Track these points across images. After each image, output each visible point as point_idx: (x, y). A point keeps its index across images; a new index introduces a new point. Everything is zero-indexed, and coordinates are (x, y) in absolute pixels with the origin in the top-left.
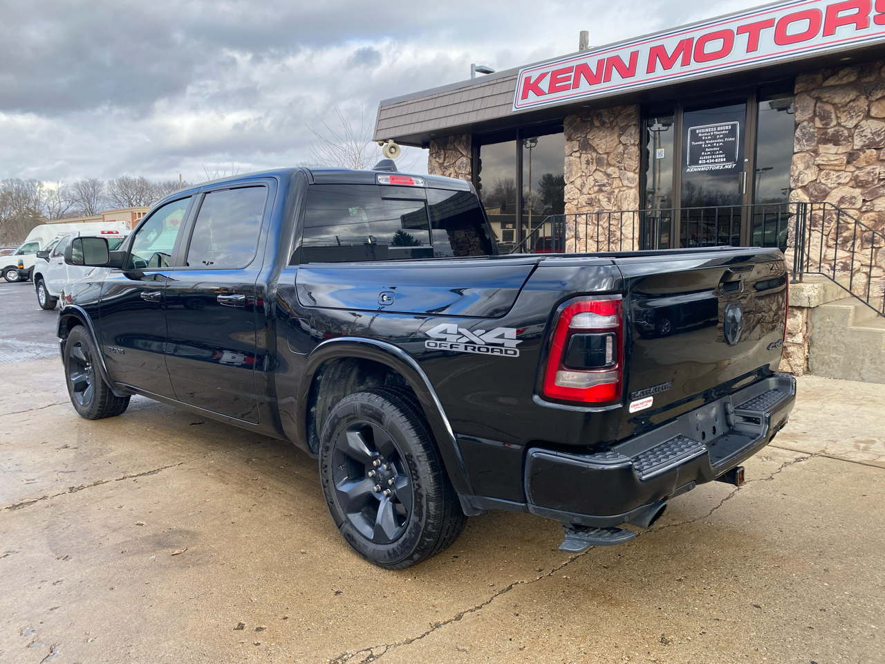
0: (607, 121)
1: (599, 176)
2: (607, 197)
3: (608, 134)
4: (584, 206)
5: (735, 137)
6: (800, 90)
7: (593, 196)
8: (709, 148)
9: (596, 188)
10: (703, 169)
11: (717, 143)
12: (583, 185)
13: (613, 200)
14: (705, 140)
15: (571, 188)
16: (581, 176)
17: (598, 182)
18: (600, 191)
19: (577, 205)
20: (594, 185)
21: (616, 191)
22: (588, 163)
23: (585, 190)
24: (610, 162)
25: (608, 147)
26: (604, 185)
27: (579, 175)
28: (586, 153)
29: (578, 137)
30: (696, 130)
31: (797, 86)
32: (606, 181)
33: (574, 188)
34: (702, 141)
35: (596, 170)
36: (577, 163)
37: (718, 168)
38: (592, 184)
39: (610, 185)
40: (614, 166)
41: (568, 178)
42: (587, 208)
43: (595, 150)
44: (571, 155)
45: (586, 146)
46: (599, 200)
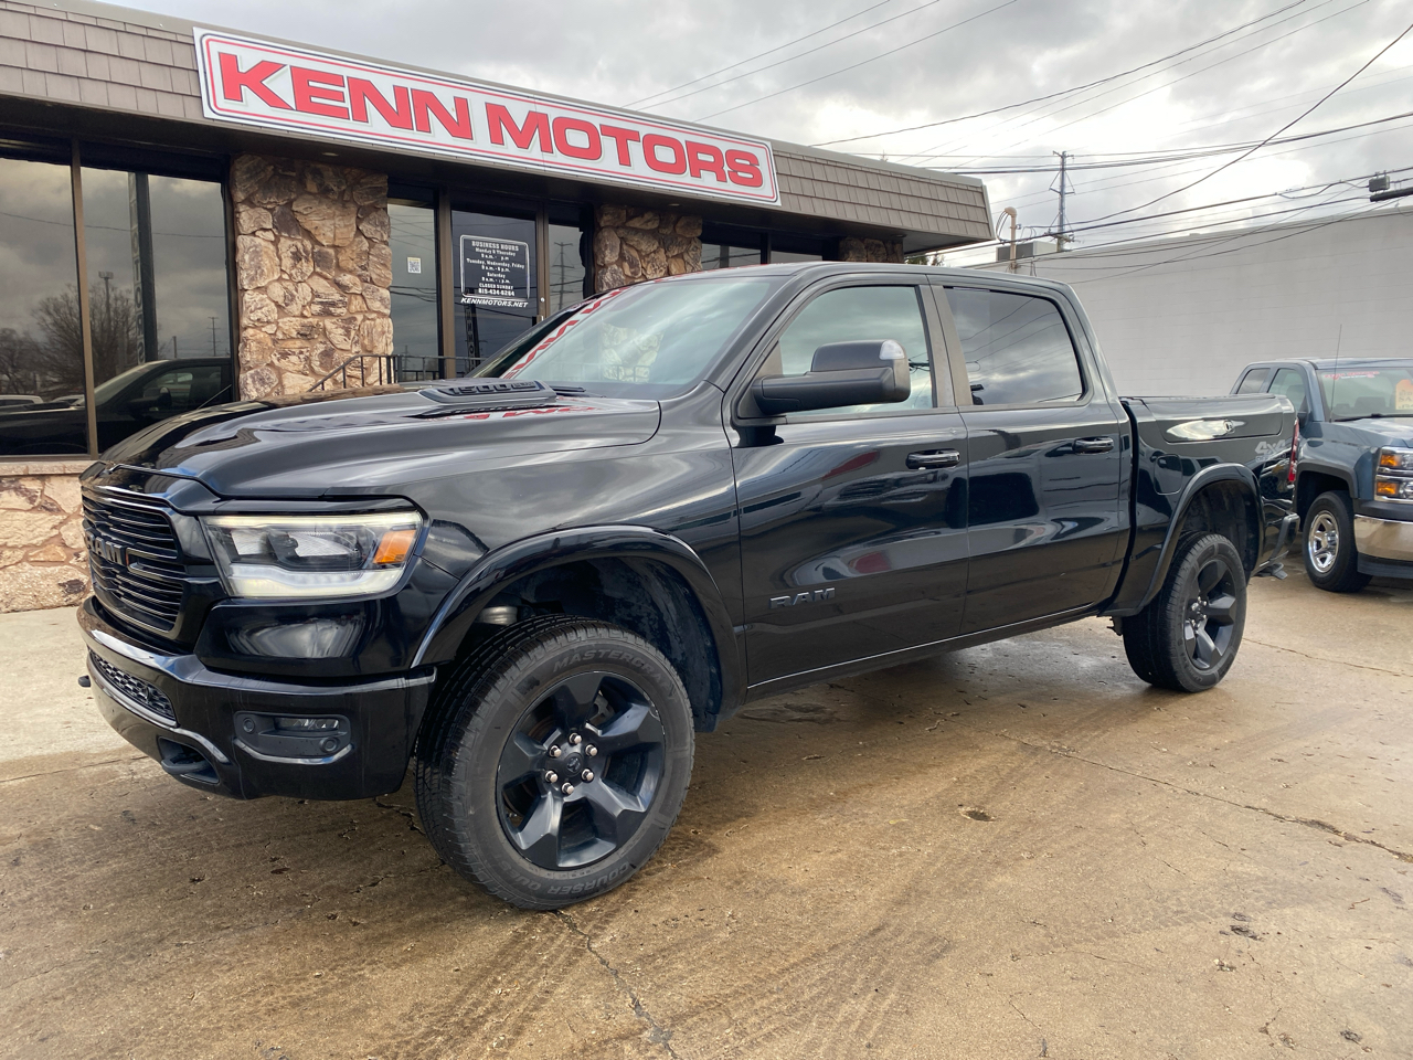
0: (335, 188)
1: (321, 285)
2: (343, 328)
3: (338, 213)
4: (292, 338)
5: (525, 264)
6: (608, 224)
7: (314, 321)
8: (491, 272)
9: (317, 308)
10: (485, 302)
11: (501, 267)
12: (290, 298)
13: (353, 333)
14: (485, 260)
15: (262, 300)
16: (280, 279)
17: (318, 296)
18: (326, 313)
19: (275, 334)
20: (312, 302)
21: (360, 318)
22: (297, 257)
23: (295, 308)
24: (342, 264)
25: (339, 236)
26: (333, 304)
27: (276, 277)
28: (290, 238)
29: (270, 203)
30: (471, 241)
31: (605, 218)
32: (337, 297)
33: (268, 301)
34: (482, 259)
35: (314, 273)
36: (270, 252)
37: (505, 303)
38: (309, 299)
39: (346, 305)
40: (351, 272)
41: (252, 279)
42: (298, 343)
43: (308, 234)
44: (253, 234)
45: (287, 223)
46: (325, 329)
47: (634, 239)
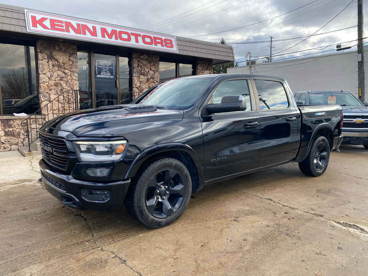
0: (63, 49)
1: (60, 73)
2: (66, 83)
3: (64, 55)
4: (52, 86)
5: (113, 67)
6: (134, 57)
7: (58, 82)
8: (104, 69)
9: (59, 78)
10: (103, 77)
11: (107, 68)
12: (52, 76)
13: (68, 85)
14: (103, 66)
15: (44, 76)
16: (49, 71)
17: (59, 76)
18: (61, 80)
19: (48, 85)
20: (58, 77)
21: (70, 81)
22: (53, 66)
23: (53, 78)
24: (65, 67)
25: (64, 60)
26: (63, 77)
27: (48, 71)
28: (52, 61)
29: (46, 52)
30: (99, 61)
31: (134, 56)
32: (64, 76)
33: (46, 77)
35: (58, 70)
36: (46, 65)
37: (108, 77)
38: (57, 76)
39: (66, 78)
40: (67, 69)
41: (42, 71)
42: (54, 87)
43: (56, 60)
44: (42, 60)
45: (51, 57)
46: (61, 84)
47: (141, 61)
